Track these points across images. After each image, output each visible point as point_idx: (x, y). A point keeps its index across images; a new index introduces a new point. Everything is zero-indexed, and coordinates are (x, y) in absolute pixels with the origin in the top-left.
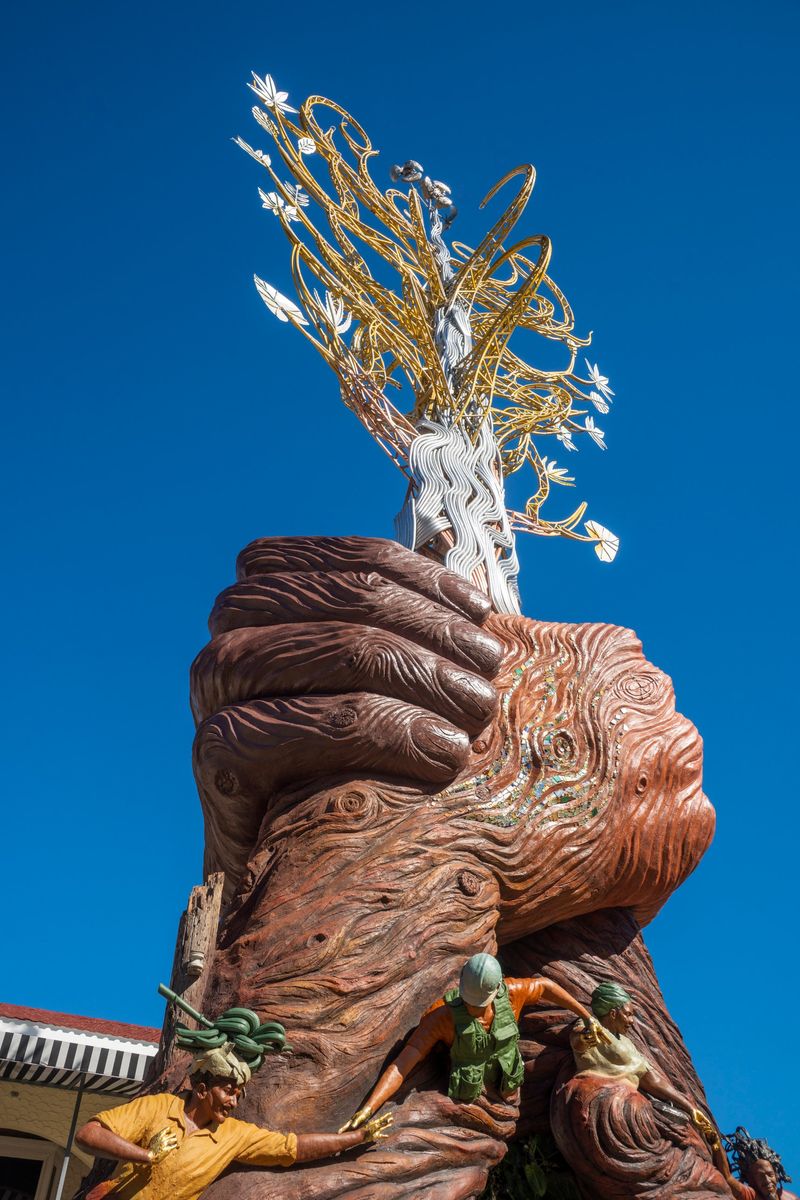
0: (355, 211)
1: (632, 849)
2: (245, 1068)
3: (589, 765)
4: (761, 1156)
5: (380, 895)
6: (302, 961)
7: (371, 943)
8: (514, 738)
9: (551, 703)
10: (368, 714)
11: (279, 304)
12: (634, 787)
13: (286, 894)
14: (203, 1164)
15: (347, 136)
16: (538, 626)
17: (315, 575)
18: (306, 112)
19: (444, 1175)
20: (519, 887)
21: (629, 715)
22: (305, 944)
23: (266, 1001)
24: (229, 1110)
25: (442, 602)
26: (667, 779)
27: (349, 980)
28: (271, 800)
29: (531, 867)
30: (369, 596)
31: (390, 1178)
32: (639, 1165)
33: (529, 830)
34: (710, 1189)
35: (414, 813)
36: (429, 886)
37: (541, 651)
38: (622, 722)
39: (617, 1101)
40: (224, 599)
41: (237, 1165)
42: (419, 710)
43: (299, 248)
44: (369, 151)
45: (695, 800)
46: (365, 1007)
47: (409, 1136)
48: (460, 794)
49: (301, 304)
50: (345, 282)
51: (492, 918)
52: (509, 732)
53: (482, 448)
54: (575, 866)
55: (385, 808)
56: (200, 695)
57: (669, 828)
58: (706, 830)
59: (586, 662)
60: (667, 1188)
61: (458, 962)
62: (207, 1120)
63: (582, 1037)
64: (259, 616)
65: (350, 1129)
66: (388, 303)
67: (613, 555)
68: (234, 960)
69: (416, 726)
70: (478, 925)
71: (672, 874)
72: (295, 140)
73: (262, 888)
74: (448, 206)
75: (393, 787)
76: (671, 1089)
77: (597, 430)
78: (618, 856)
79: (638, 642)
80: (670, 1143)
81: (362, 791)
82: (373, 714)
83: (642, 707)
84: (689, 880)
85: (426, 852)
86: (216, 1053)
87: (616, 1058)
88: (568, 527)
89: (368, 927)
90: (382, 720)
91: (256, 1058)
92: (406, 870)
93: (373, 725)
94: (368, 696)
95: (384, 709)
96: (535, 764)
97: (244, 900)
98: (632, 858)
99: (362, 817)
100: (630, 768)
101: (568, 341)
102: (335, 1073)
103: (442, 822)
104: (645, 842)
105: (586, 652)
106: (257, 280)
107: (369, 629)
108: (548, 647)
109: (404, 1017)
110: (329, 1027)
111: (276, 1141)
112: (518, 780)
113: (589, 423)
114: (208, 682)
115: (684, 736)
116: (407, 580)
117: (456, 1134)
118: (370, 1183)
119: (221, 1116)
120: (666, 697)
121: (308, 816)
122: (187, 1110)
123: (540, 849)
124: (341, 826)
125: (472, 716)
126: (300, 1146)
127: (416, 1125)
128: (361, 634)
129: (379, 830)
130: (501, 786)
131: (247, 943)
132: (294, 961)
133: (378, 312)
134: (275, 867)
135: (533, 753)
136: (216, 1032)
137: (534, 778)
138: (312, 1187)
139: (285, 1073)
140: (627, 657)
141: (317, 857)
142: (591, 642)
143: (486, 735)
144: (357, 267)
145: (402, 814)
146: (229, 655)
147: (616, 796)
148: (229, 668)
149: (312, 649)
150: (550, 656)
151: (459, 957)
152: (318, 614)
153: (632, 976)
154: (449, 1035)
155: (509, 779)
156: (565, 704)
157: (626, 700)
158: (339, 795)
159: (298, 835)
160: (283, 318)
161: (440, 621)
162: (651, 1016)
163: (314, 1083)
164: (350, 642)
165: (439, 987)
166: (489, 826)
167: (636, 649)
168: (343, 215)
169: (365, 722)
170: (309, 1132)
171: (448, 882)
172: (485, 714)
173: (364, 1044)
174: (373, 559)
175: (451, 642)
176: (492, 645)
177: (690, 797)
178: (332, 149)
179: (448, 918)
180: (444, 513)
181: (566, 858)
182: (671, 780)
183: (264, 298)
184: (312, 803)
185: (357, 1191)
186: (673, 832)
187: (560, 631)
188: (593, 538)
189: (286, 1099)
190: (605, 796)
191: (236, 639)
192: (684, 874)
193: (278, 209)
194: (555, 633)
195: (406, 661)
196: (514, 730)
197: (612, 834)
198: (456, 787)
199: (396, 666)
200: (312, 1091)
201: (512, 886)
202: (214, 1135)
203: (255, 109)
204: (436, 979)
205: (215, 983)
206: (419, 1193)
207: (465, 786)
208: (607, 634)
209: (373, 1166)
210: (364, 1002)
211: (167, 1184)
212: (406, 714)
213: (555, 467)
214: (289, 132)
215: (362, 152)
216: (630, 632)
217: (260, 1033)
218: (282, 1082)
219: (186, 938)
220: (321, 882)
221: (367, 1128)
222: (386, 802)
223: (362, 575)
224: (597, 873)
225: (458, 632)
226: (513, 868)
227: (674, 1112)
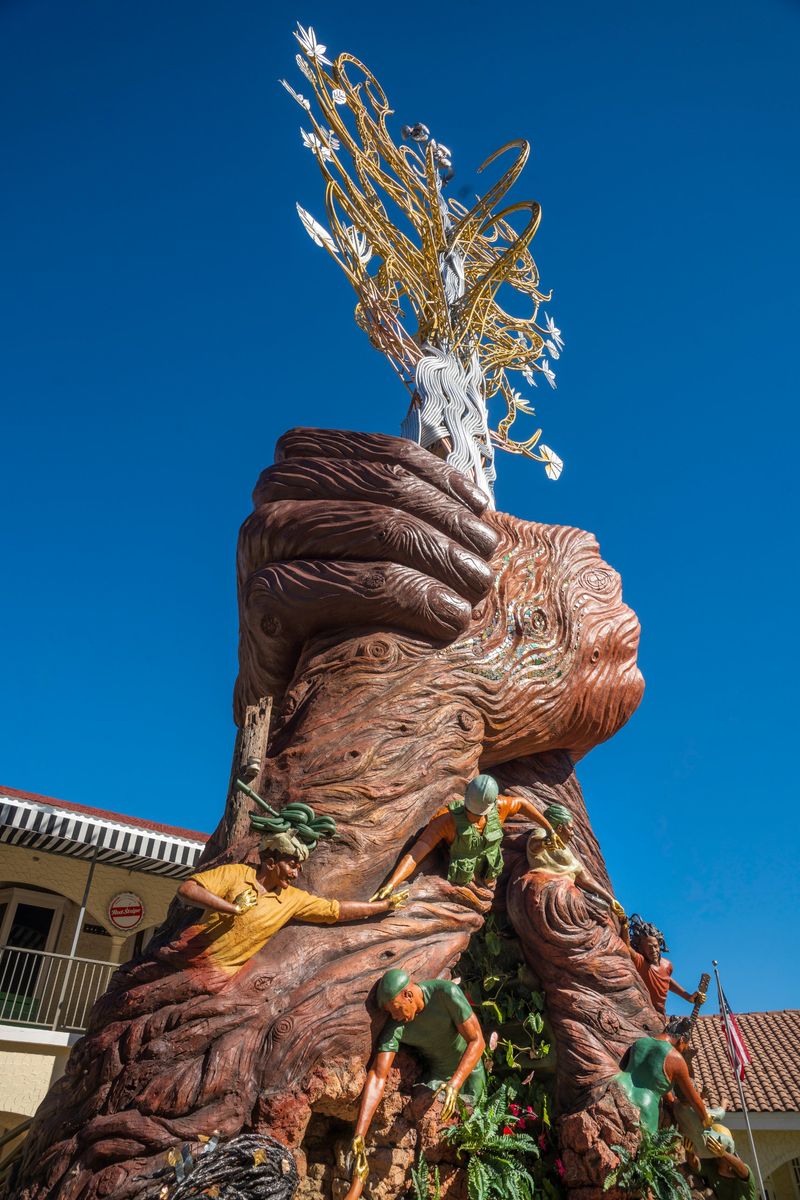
0: (376, 160)
1: (583, 705)
2: (304, 848)
3: (557, 637)
4: (651, 933)
5: (400, 724)
6: (341, 770)
7: (393, 761)
8: (502, 610)
9: (530, 586)
10: (394, 580)
11: (316, 231)
12: (590, 658)
13: (325, 718)
14: (272, 917)
15: (370, 94)
16: (520, 523)
17: (348, 462)
18: (339, 67)
19: (442, 936)
20: (498, 727)
21: (589, 601)
22: (342, 758)
23: (312, 800)
24: (290, 879)
25: (451, 495)
26: (614, 654)
27: (378, 789)
28: (306, 644)
29: (510, 712)
30: (395, 483)
31: (405, 937)
32: (573, 937)
33: (510, 684)
34: (619, 955)
35: (425, 663)
36: (437, 721)
37: (524, 543)
38: (583, 606)
39: (561, 892)
40: (268, 476)
41: (295, 920)
42: (434, 581)
43: (333, 184)
44: (387, 110)
45: (631, 673)
46: (389, 809)
47: (418, 907)
48: (461, 651)
49: (333, 233)
50: (368, 219)
51: (478, 749)
52: (499, 605)
53: (471, 374)
54: (541, 715)
55: (404, 657)
56: (248, 554)
57: (612, 691)
58: (637, 695)
59: (558, 556)
60: (592, 953)
61: (455, 781)
62: (274, 885)
63: (543, 843)
64: (299, 492)
65: (378, 900)
66: (399, 242)
67: (558, 474)
68: (283, 766)
69: (431, 592)
70: (470, 754)
71: (610, 727)
72: (330, 90)
73: (304, 712)
74: (447, 166)
75: (410, 640)
76: (597, 885)
77: (550, 372)
78: (573, 709)
79: (597, 544)
80: (595, 922)
81: (387, 642)
82: (398, 580)
83: (598, 595)
84: (620, 732)
85: (434, 693)
86: (282, 836)
87: (561, 860)
88: (528, 448)
89: (390, 749)
90: (406, 586)
91: (312, 842)
92: (420, 706)
93: (398, 589)
94: (394, 565)
95: (407, 577)
96: (518, 633)
97: (287, 721)
98: (582, 712)
99: (386, 662)
100: (588, 643)
101: (533, 295)
102: (366, 857)
103: (447, 671)
104: (594, 701)
105: (558, 548)
106: (298, 207)
107: (397, 511)
108: (529, 541)
109: (417, 819)
110: (361, 822)
111: (323, 906)
112: (505, 644)
113: (545, 365)
114: (256, 543)
115: (627, 621)
116: (424, 474)
117: (452, 908)
118: (392, 939)
119: (285, 884)
120: (616, 589)
121: (341, 658)
122: (258, 877)
123: (517, 700)
124: (369, 668)
125: (473, 588)
126: (341, 909)
127: (423, 900)
128: (390, 514)
129: (398, 673)
130: (491, 647)
131: (294, 754)
132: (334, 770)
133: (393, 249)
134: (314, 695)
135: (517, 624)
136: (281, 820)
137: (516, 644)
138: (350, 940)
139: (328, 855)
140: (588, 555)
141: (350, 690)
142: (562, 540)
143: (481, 606)
144: (376, 209)
145: (416, 662)
146: (275, 521)
147: (575, 663)
148: (275, 532)
149: (348, 523)
150: (530, 548)
151: (455, 777)
152: (350, 494)
153: (570, 801)
154: (451, 835)
155: (498, 642)
156: (542, 587)
157: (587, 589)
158: (368, 642)
159: (332, 672)
160: (321, 244)
161: (451, 510)
162: (582, 832)
163: (351, 865)
164: (381, 520)
165: (440, 799)
166: (481, 678)
167: (595, 550)
168: (367, 162)
169: (392, 586)
170: (346, 900)
171: (451, 719)
172: (484, 589)
173: (388, 838)
174: (396, 454)
175: (459, 528)
176: (490, 535)
177: (628, 669)
178: (359, 103)
179: (451, 746)
180: (444, 424)
181: (536, 708)
182: (616, 655)
183: (305, 225)
184: (342, 648)
185: (383, 945)
186: (614, 695)
187: (538, 528)
188: (544, 459)
189: (330, 875)
190: (568, 662)
191: (282, 509)
192: (619, 727)
193: (316, 148)
194: (534, 530)
195: (425, 540)
196: (502, 604)
197: (570, 693)
198: (458, 645)
199: (417, 543)
200: (350, 870)
201: (494, 726)
202: (279, 898)
203: (299, 56)
204: (439, 792)
205: (268, 783)
206: (425, 948)
207: (465, 645)
208: (575, 535)
209: (393, 927)
210: (388, 806)
211: (246, 931)
212: (424, 583)
213: (520, 398)
214: (325, 81)
215: (381, 109)
216: (591, 536)
217: (316, 823)
218: (326, 862)
219: (244, 747)
220: (353, 710)
221: (391, 900)
222: (405, 652)
223: (389, 467)
224: (555, 722)
225: (465, 521)
226: (496, 712)
227: (600, 901)
